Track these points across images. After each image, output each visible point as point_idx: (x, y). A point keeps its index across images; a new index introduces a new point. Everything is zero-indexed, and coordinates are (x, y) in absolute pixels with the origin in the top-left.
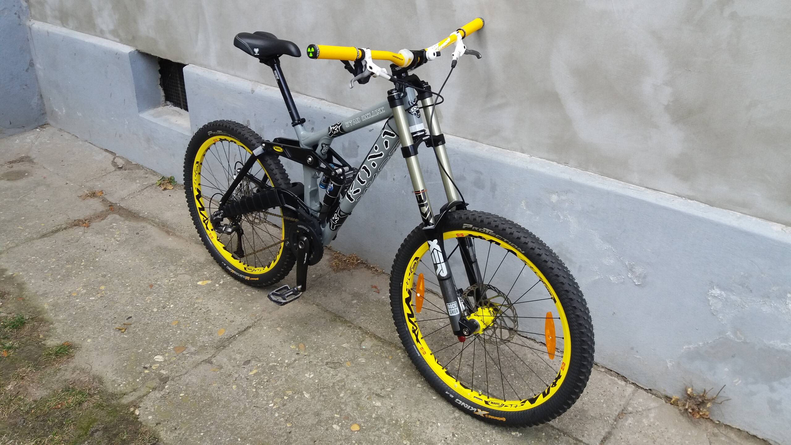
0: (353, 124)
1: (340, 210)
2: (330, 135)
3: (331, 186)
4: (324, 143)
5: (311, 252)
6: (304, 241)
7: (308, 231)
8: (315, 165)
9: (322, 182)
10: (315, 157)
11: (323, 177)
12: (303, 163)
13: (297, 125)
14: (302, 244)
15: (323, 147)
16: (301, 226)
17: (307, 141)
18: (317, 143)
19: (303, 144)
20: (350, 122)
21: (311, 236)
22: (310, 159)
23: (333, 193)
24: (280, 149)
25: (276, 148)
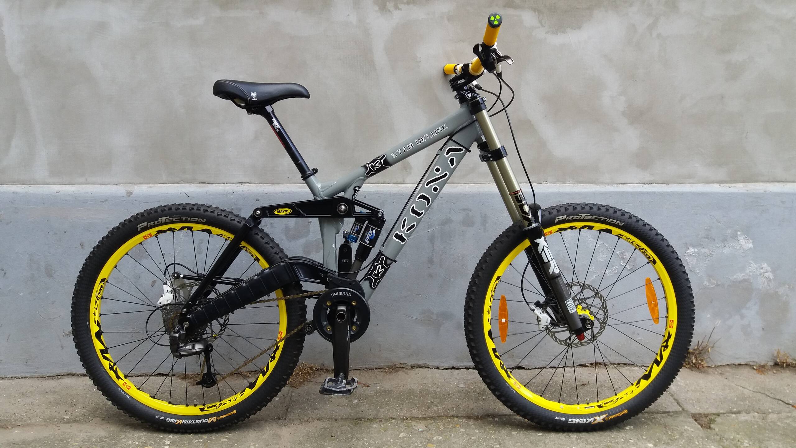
0: (402, 152)
1: (387, 258)
2: (367, 174)
3: (372, 233)
4: (357, 186)
5: (353, 324)
6: (344, 310)
7: (350, 295)
8: (350, 213)
9: (354, 233)
10: (351, 203)
11: (356, 227)
12: (330, 215)
13: (309, 178)
14: (341, 317)
15: (355, 191)
16: (337, 294)
17: (329, 191)
18: (344, 190)
19: (323, 195)
20: (399, 151)
21: (353, 302)
22: (343, 207)
23: (373, 241)
24: (286, 211)
25: (278, 212)
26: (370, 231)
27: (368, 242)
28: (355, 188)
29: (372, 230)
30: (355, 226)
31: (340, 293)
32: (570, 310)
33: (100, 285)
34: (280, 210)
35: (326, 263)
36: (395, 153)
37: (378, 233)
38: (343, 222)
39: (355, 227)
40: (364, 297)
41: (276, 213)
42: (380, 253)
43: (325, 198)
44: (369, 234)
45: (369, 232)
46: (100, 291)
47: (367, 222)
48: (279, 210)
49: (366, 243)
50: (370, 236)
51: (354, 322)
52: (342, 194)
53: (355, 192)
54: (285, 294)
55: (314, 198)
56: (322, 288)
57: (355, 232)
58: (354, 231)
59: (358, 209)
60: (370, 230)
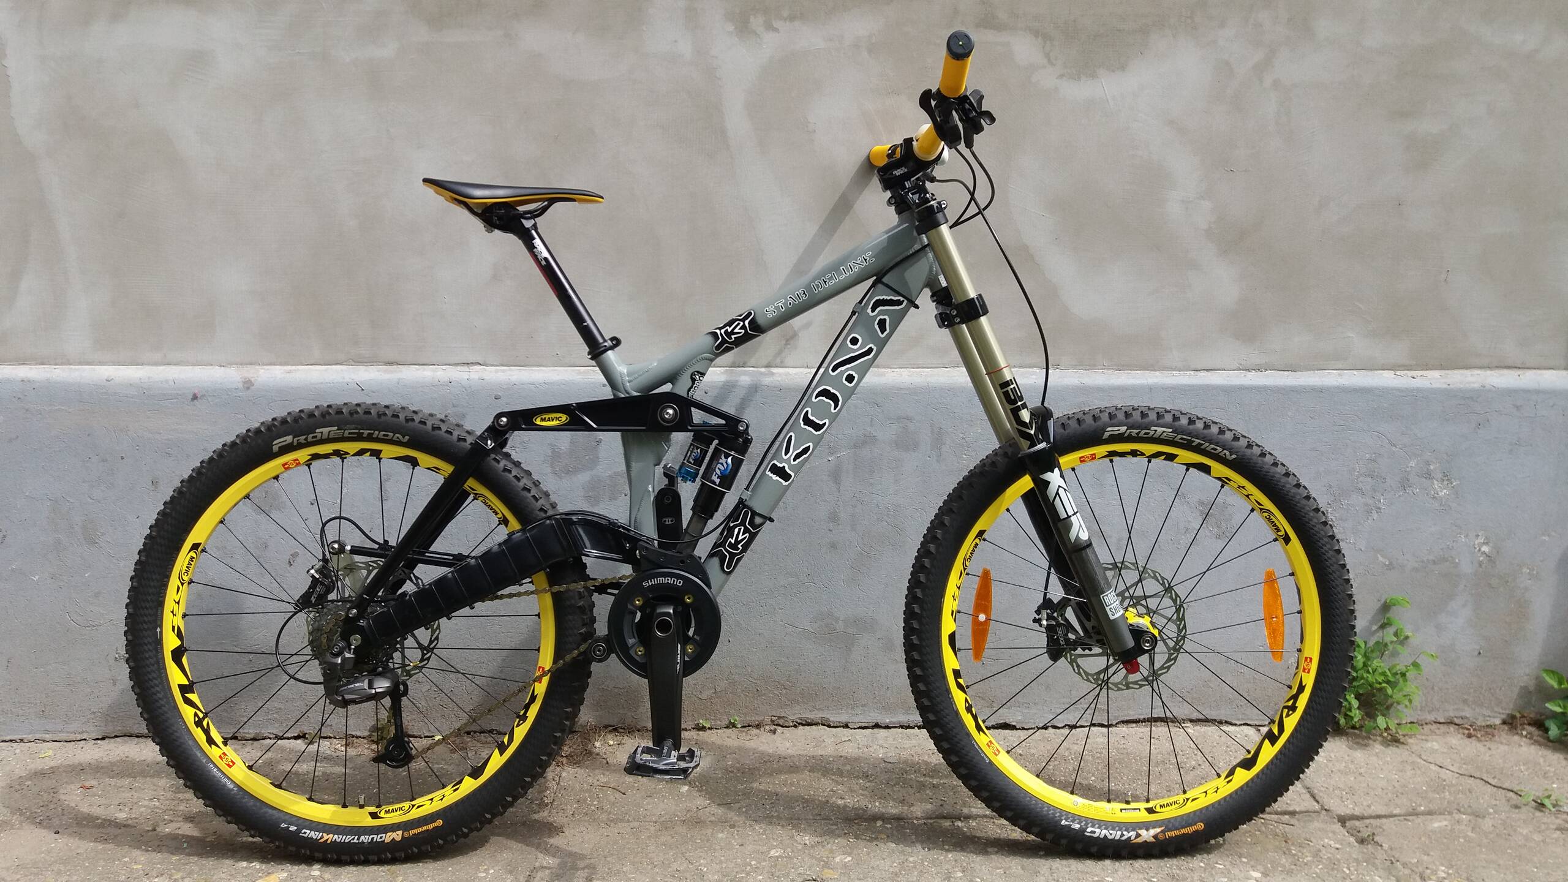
0: (786, 306)
1: (754, 513)
2: (718, 348)
3: (726, 463)
4: (698, 372)
5: (686, 640)
6: (669, 613)
7: (680, 583)
8: (683, 423)
9: (691, 463)
10: (685, 404)
11: (695, 451)
12: (644, 428)
13: (605, 354)
14: (664, 626)
15: (693, 380)
16: (654, 582)
17: (644, 380)
18: (672, 378)
19: (631, 389)
20: (780, 304)
21: (686, 597)
22: (671, 411)
23: (728, 480)
24: (557, 419)
25: (542, 420)
26: (723, 460)
27: (718, 481)
28: (693, 374)
29: (726, 458)
30: (693, 449)
31: (661, 580)
32: (1110, 613)
33: (190, 554)
34: (547, 416)
35: (635, 521)
36: (772, 308)
37: (737, 464)
38: (668, 440)
39: (692, 452)
40: (709, 587)
41: (538, 422)
42: (741, 503)
43: (636, 394)
44: (719, 466)
45: (721, 461)
46: (187, 567)
47: (716, 442)
48: (543, 417)
49: (714, 483)
50: (722, 468)
51: (688, 636)
52: (667, 388)
53: (693, 383)
54: (552, 582)
55: (614, 395)
56: (626, 570)
57: (693, 462)
58: (691, 460)
59: (698, 416)
60: (723, 457)
